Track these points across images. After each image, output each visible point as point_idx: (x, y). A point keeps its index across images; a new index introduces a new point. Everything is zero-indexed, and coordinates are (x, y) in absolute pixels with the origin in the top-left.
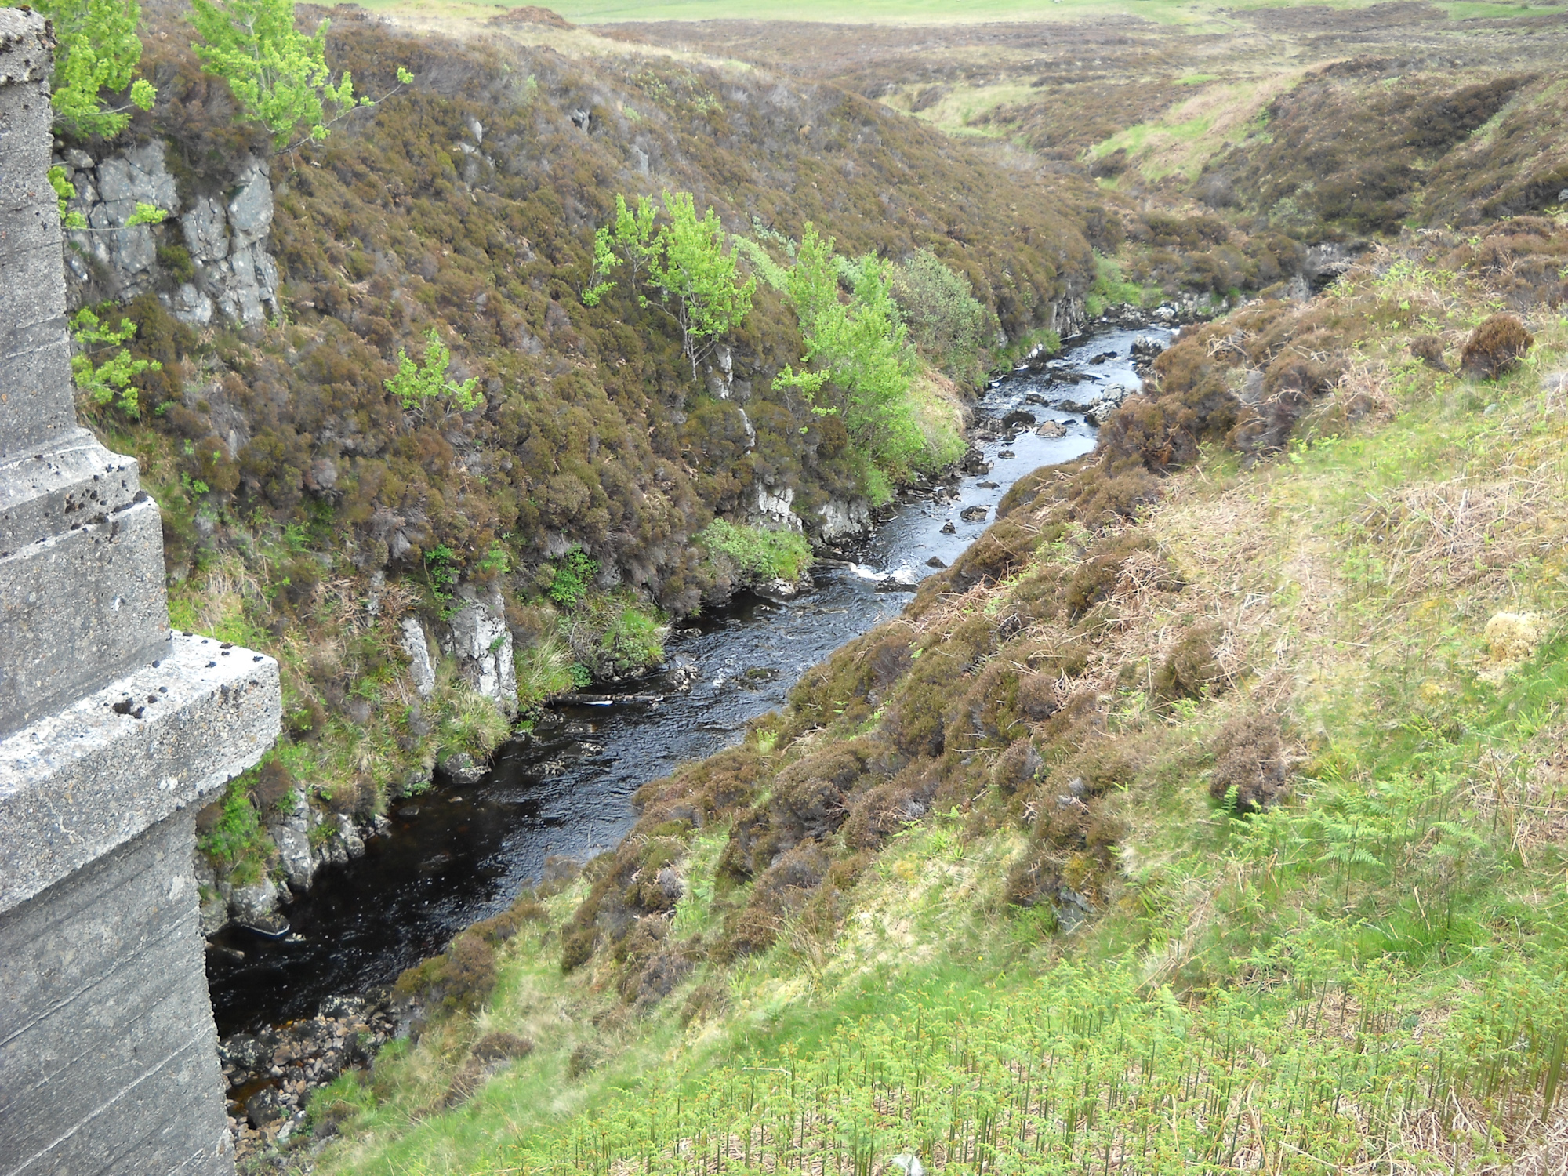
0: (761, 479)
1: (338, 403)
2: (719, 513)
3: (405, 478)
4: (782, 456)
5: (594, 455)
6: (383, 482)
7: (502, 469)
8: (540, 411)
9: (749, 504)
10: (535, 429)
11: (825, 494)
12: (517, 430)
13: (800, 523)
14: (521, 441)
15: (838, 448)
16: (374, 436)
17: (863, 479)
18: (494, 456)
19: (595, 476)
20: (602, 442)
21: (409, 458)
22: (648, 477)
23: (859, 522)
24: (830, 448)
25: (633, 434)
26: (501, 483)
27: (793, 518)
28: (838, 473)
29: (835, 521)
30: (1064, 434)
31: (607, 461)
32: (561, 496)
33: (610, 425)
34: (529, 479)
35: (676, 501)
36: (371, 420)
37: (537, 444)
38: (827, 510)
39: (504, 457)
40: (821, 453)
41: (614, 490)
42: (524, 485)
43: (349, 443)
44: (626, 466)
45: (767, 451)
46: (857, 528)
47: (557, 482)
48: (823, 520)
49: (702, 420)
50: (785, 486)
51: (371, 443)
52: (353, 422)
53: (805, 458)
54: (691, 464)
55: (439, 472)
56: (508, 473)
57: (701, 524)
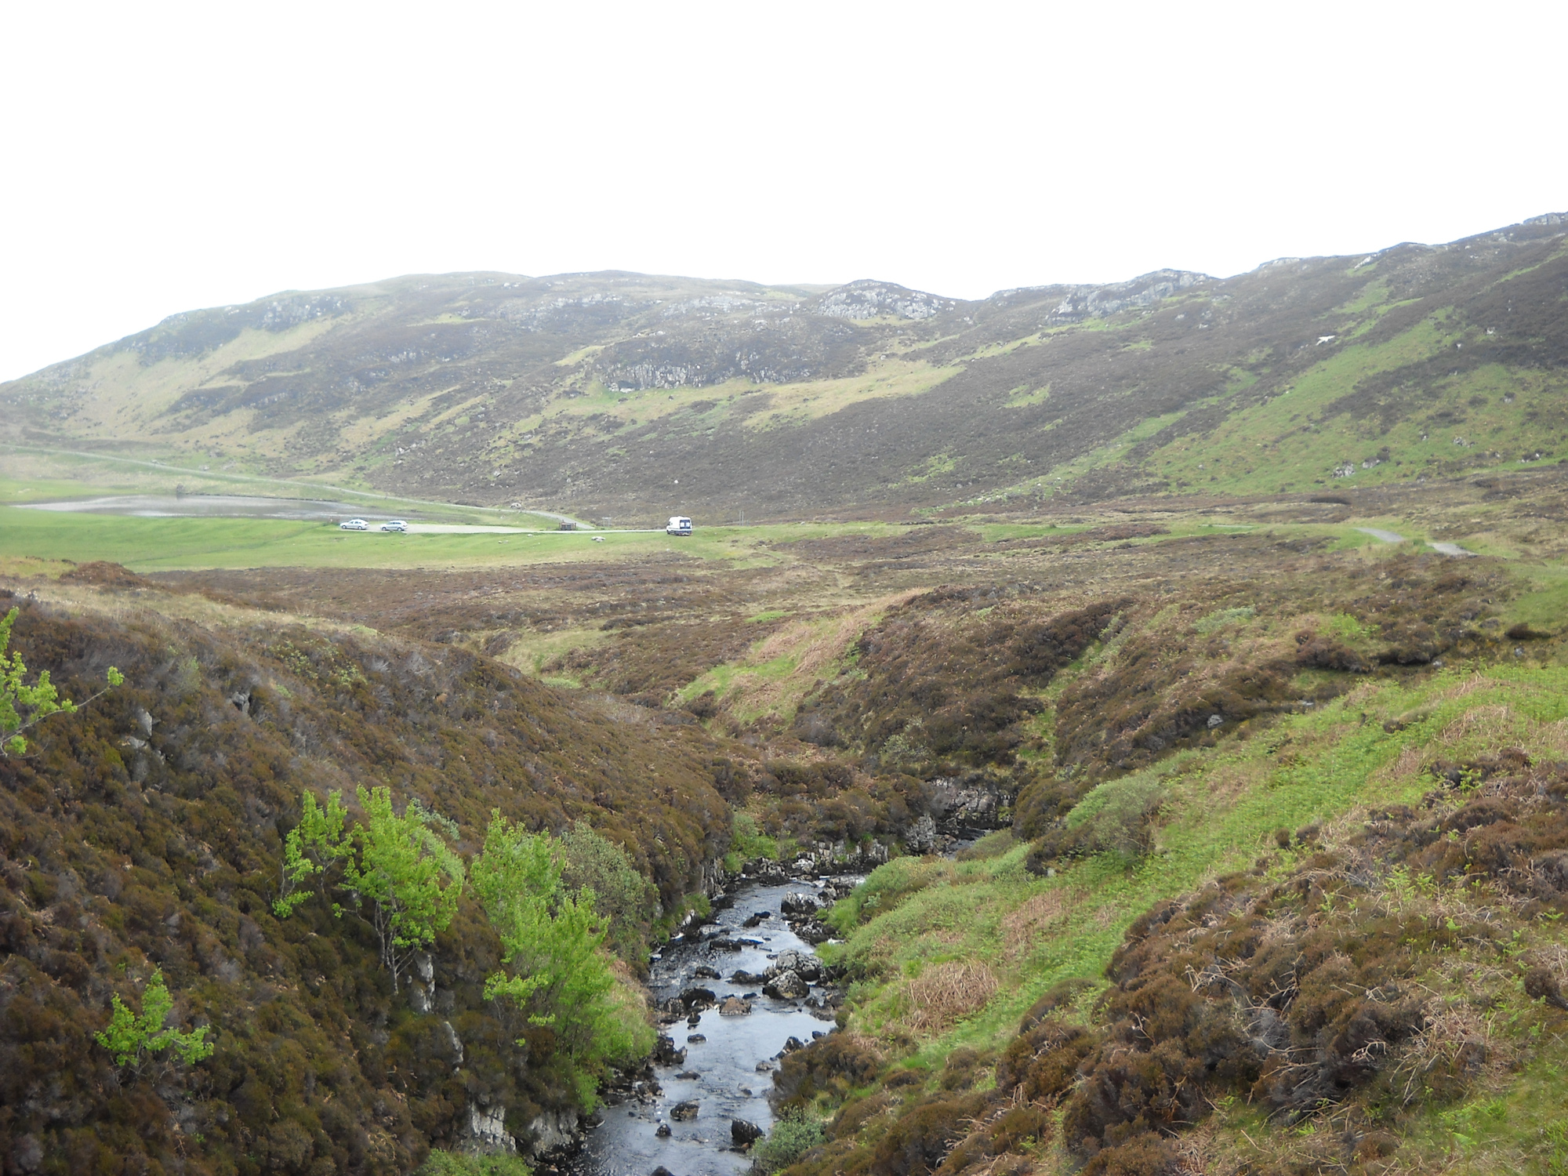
0: (474, 1098)
1: (42, 1066)
2: (433, 1142)
3: (120, 1149)
4: (497, 1072)
5: (312, 1095)
6: (96, 1158)
7: (219, 1122)
8: (252, 1049)
9: (461, 1127)
10: (251, 1072)
11: (537, 1107)
12: (231, 1074)
13: (513, 1142)
14: (236, 1085)
15: (547, 1054)
16: (82, 1100)
17: (573, 1087)
18: (209, 1107)
19: (318, 1121)
20: (318, 1079)
21: (123, 1123)
22: (367, 1114)
23: (569, 1132)
24: (538, 1056)
25: (345, 1064)
26: (217, 1139)
27: (507, 1137)
28: (549, 1082)
29: (548, 1133)
30: (748, 1010)
31: (327, 1100)
32: (283, 1148)
33: (325, 1057)
34: (247, 1131)
35: (400, 1137)
36: (77, 1080)
37: (254, 1089)
38: (537, 1124)
39: (219, 1108)
40: (531, 1063)
41: (337, 1131)
42: (240, 1138)
43: (56, 1112)
44: (345, 1103)
45: (480, 1067)
46: (567, 1139)
47: (278, 1131)
48: (536, 1136)
49: (407, 1037)
50: (498, 1103)
51: (79, 1109)
52: (58, 1088)
53: (516, 1071)
54: (399, 1088)
55: (155, 1137)
56: (224, 1126)
57: (420, 1157)
